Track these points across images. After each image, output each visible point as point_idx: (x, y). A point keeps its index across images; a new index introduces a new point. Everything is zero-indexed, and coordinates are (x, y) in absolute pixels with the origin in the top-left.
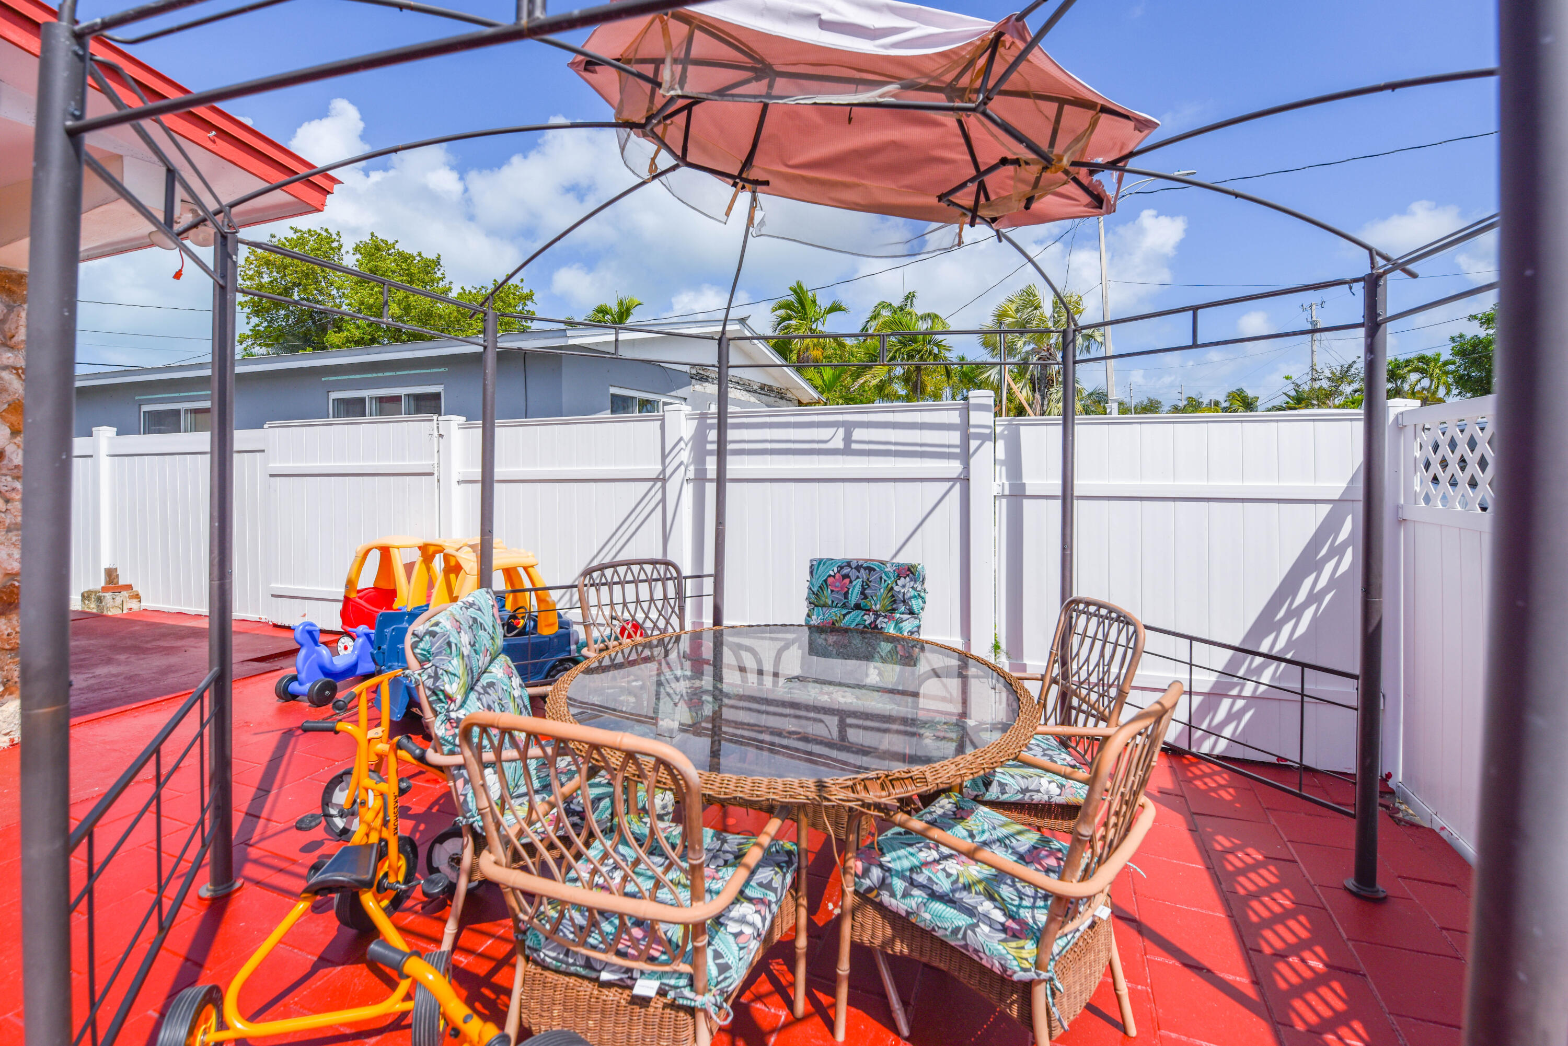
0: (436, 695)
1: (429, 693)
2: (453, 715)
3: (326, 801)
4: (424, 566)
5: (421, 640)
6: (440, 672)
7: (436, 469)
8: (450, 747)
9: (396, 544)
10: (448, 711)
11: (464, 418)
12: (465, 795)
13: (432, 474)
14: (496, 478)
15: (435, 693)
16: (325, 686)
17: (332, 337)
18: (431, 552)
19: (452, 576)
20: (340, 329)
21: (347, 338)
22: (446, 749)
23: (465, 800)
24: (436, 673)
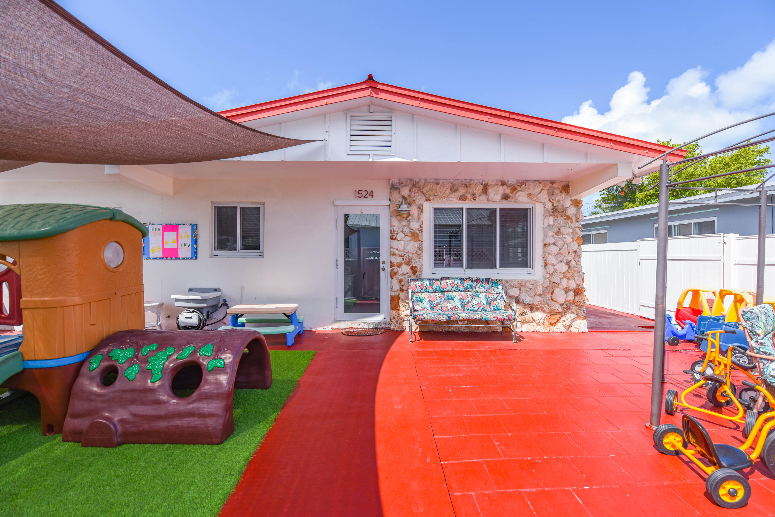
0: (752, 332)
1: (749, 331)
2: (759, 341)
3: (692, 368)
4: (720, 299)
5: (746, 313)
6: (754, 325)
7: (722, 258)
8: (758, 351)
9: (702, 290)
10: (757, 339)
11: (738, 235)
12: (764, 369)
13: (720, 260)
14: (765, 263)
15: (751, 332)
16: (674, 340)
17: (639, 195)
18: (724, 294)
19: (738, 304)
20: (642, 191)
21: (646, 194)
22: (756, 351)
23: (763, 371)
24: (752, 325)
